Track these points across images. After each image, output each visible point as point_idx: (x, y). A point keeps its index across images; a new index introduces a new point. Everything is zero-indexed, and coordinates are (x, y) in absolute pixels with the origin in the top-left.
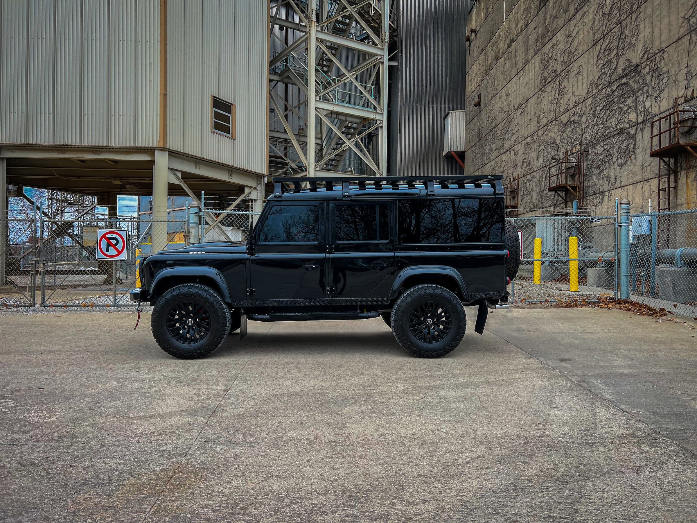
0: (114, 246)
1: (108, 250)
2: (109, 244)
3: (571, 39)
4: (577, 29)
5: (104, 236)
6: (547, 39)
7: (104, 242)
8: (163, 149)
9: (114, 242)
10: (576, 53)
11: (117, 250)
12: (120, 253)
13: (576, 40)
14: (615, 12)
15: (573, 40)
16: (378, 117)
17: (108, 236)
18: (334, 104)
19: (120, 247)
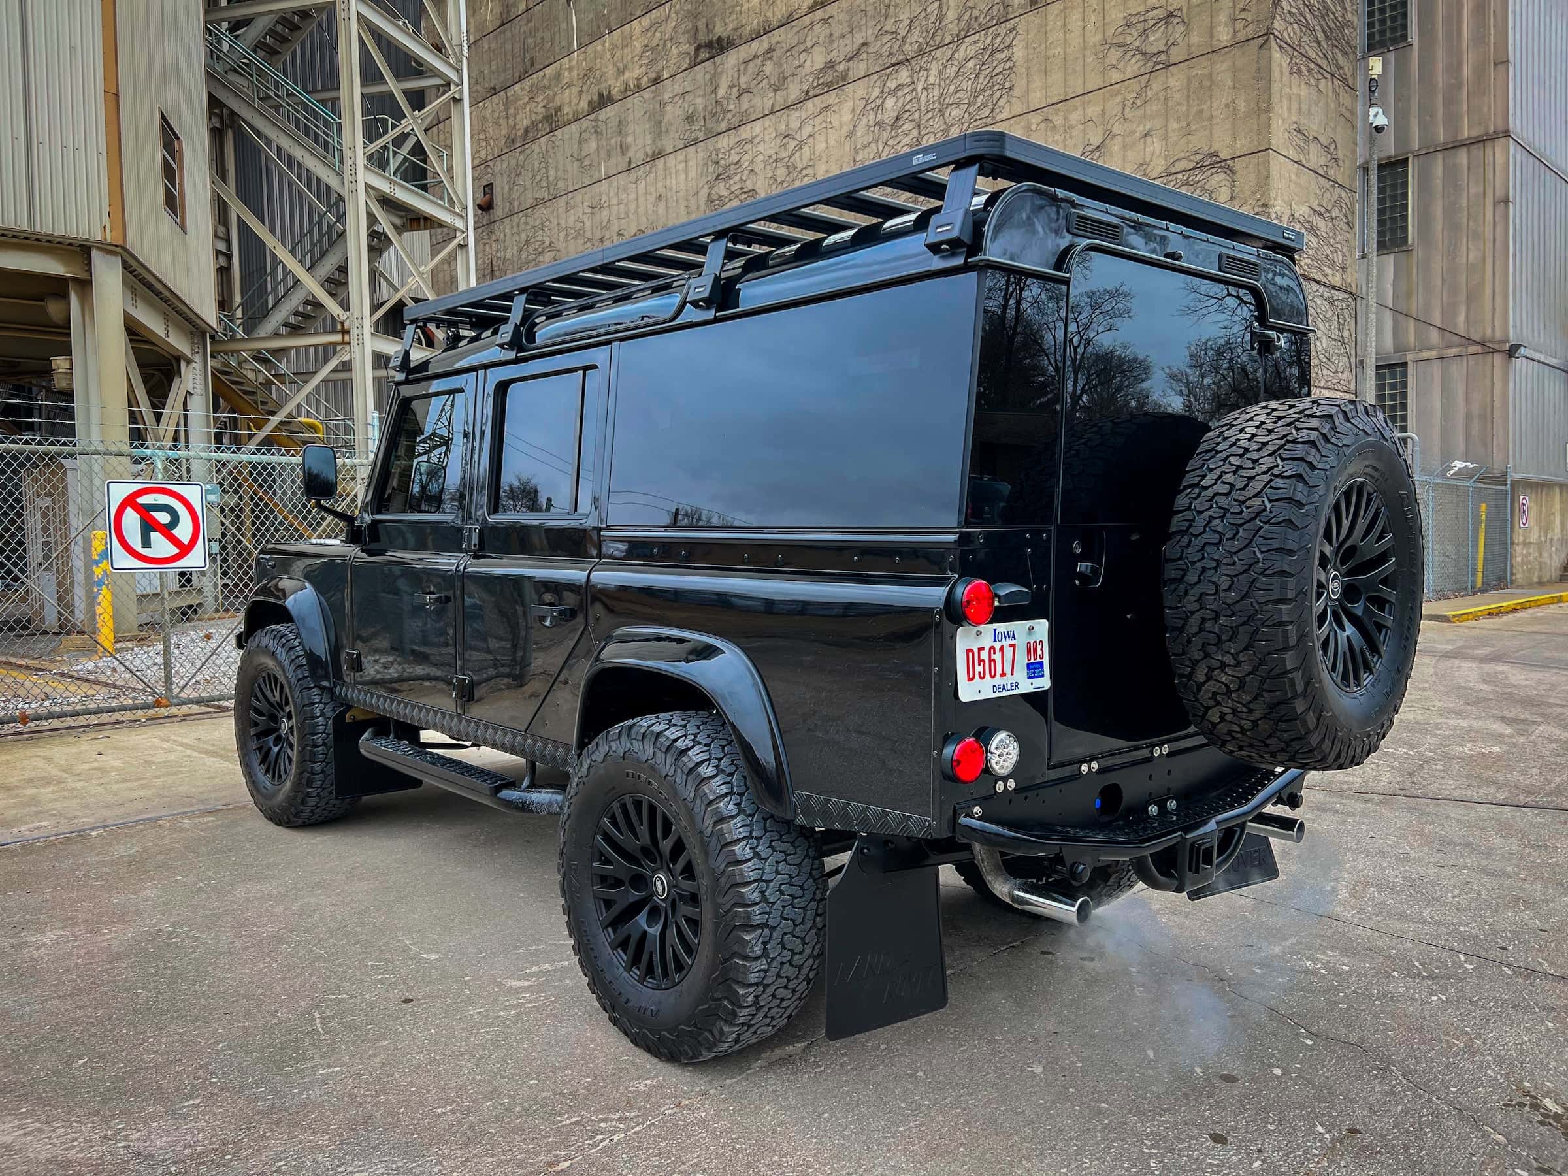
0: (167, 531)
1: (146, 543)
2: (149, 526)
3: (792, 144)
4: (807, 130)
5: (130, 501)
6: (723, 126)
7: (131, 519)
8: (108, 249)
9: (163, 518)
10: (810, 171)
11: (175, 541)
12: (185, 550)
13: (806, 149)
14: (908, 126)
15: (800, 147)
16: (459, 224)
17: (143, 500)
18: (391, 182)
19: (184, 531)
